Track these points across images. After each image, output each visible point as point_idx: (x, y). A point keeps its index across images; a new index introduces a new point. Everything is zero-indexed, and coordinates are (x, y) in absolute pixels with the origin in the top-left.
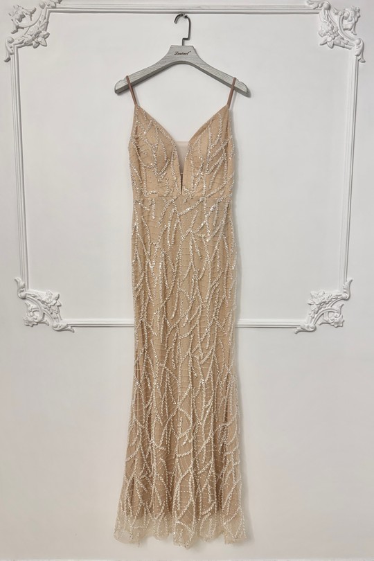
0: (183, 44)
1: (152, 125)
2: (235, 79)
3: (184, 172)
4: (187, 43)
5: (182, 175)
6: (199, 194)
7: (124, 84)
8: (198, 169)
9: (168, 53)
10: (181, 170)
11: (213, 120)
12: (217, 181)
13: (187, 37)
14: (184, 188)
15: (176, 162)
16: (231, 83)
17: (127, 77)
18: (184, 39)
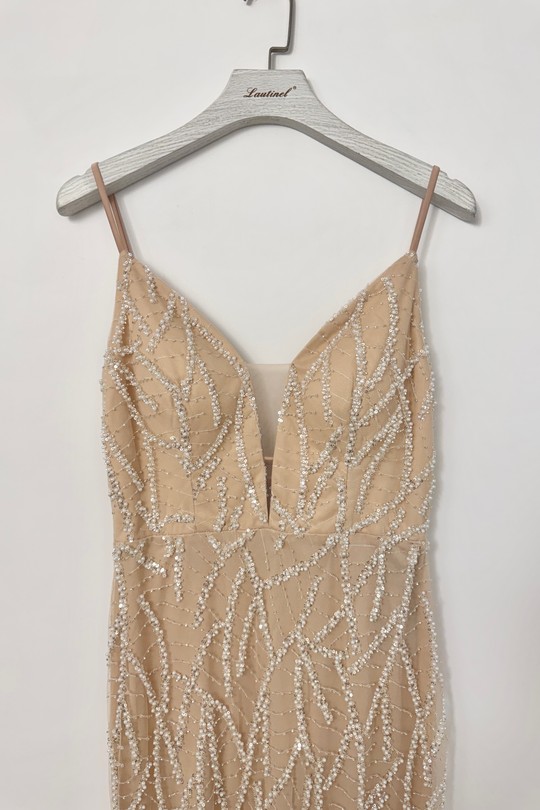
0: (271, 64)
1: (176, 315)
2: (436, 171)
3: (276, 458)
4: (283, 61)
5: (269, 465)
6: (326, 525)
7: (84, 188)
8: (321, 447)
9: (226, 93)
10: (268, 448)
11: (367, 296)
12: (382, 484)
13: (284, 44)
14: (276, 505)
15: (252, 424)
16: (424, 183)
17: (96, 169)
18: (275, 51)
